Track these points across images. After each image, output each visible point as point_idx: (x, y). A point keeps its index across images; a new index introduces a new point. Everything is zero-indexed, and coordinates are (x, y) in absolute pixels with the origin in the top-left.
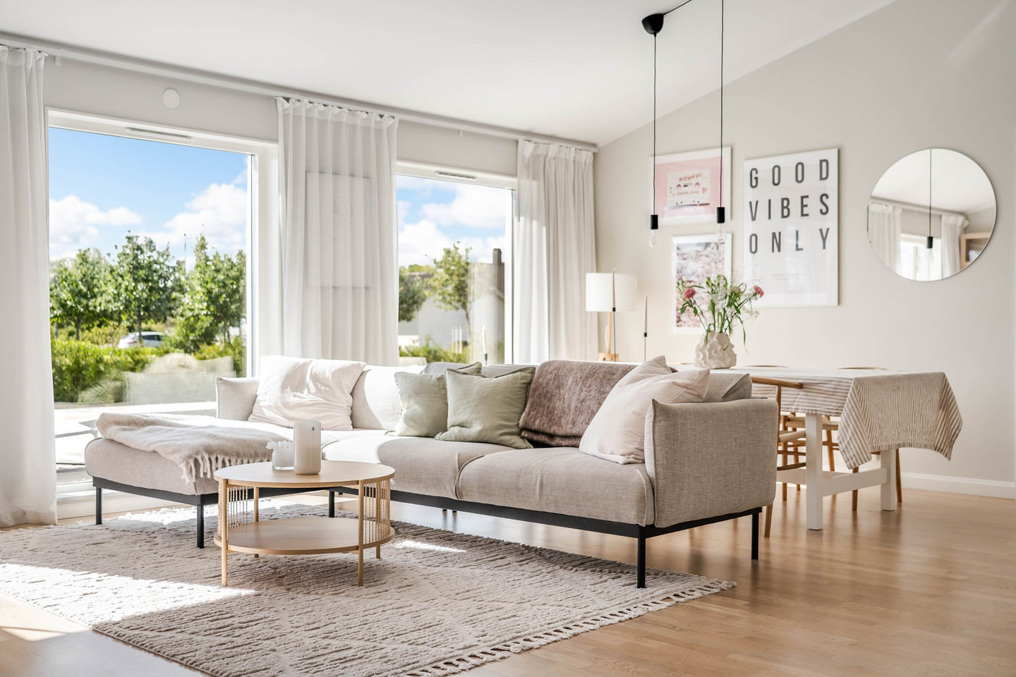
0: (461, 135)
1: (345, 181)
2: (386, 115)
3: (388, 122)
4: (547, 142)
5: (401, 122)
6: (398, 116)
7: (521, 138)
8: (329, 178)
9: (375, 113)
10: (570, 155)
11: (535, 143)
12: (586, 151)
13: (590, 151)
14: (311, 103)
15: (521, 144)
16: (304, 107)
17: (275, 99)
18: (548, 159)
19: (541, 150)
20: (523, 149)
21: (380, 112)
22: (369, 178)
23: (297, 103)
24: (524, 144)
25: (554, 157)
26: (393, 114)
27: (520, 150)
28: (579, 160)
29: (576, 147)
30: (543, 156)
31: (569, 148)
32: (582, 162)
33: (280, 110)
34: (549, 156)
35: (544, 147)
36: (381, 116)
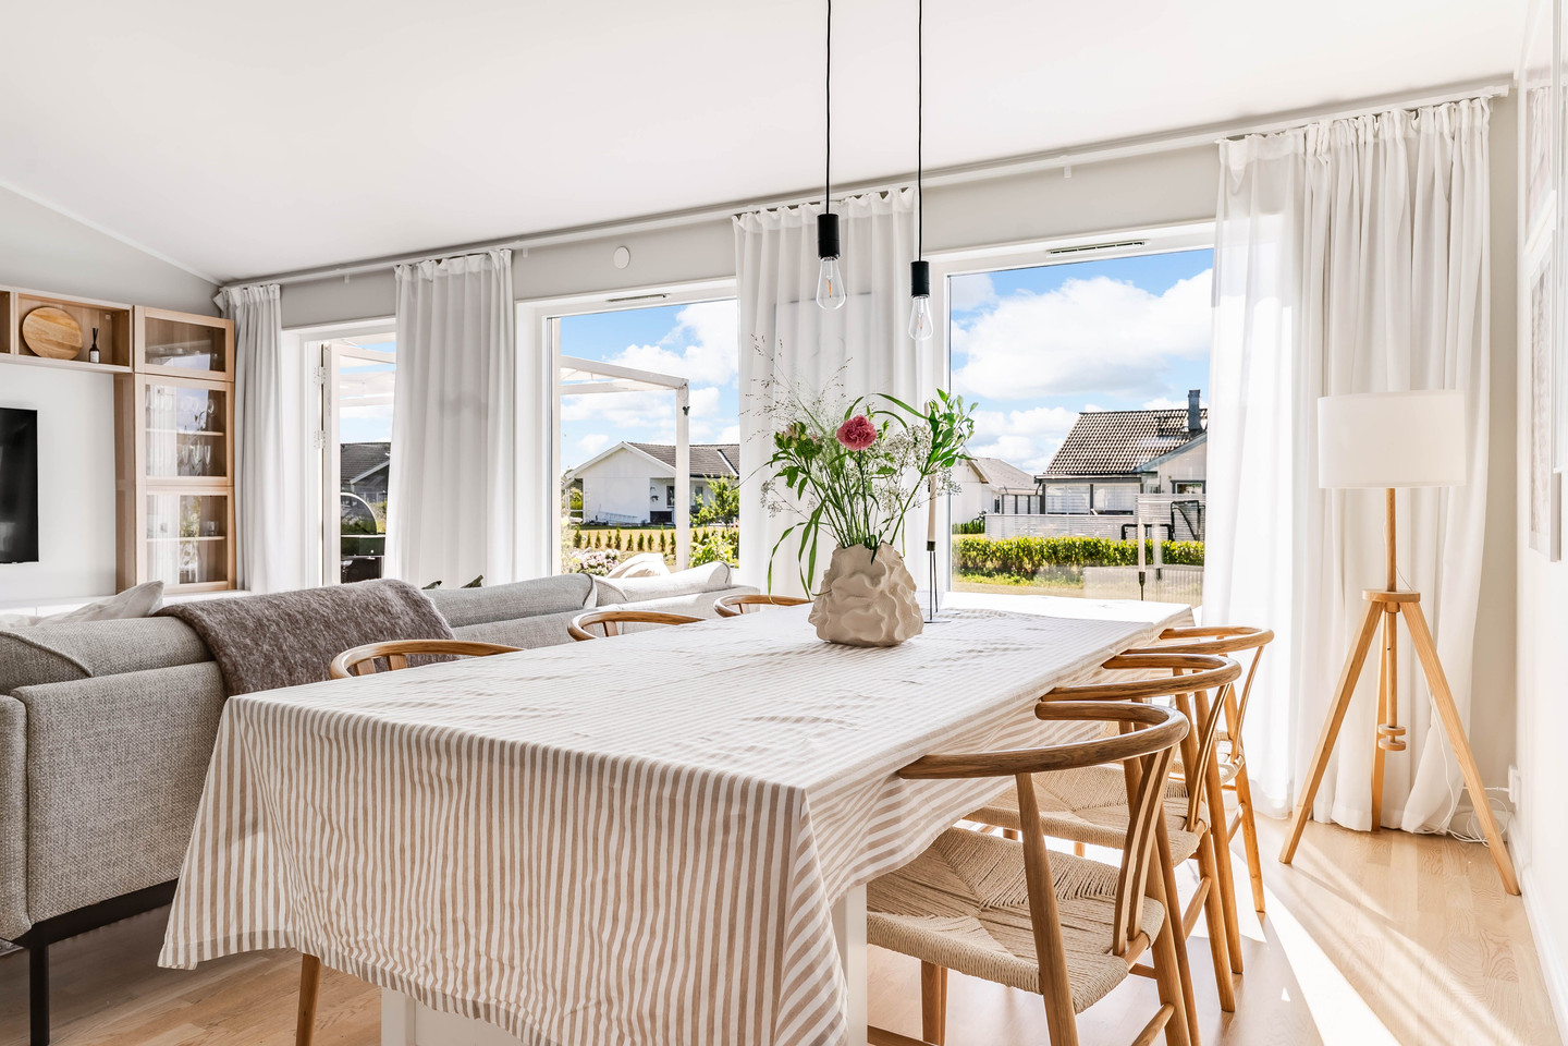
0: (1068, 174)
2: (893, 189)
3: (899, 201)
6: (913, 186)
7: (1219, 138)
9: (872, 193)
10: (1393, 128)
11: (1265, 136)
12: (1456, 103)
13: (1472, 100)
14: (791, 208)
15: (1221, 148)
16: (765, 219)
17: (728, 222)
18: (1310, 157)
19: (1291, 144)
20: (1227, 158)
21: (883, 188)
22: (869, 293)
23: (756, 216)
24: (1226, 146)
25: (1329, 149)
26: (903, 185)
27: (1222, 161)
28: (1432, 131)
29: (1412, 104)
30: (1296, 155)
31: (1384, 118)
32: (1441, 134)
33: (736, 232)
34: (1310, 150)
35: (1296, 136)
36: (884, 195)
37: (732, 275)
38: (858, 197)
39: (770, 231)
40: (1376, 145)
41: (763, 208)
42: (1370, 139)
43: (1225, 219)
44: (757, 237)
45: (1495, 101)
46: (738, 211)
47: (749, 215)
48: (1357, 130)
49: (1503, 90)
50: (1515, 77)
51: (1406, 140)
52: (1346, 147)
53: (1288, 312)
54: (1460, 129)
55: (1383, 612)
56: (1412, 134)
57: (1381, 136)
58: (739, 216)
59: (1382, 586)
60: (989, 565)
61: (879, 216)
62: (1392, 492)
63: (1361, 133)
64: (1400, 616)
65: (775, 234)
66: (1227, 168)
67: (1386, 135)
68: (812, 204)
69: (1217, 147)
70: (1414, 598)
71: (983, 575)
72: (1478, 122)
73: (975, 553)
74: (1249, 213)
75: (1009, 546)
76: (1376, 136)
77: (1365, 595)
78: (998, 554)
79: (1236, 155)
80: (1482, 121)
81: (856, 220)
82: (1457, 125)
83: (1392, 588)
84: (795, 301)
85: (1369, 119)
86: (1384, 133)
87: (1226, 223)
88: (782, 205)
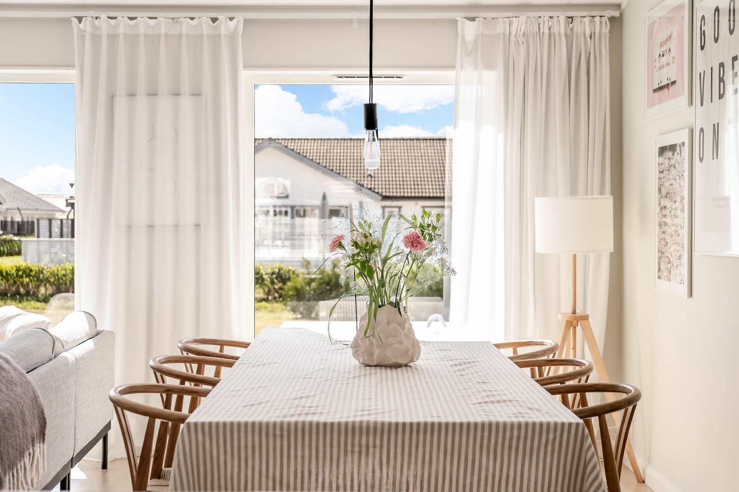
0: (355, 25)
1: (164, 103)
2: (222, 17)
3: (226, 26)
4: (511, 14)
5: (247, 22)
6: (240, 17)
7: (459, 16)
8: (142, 102)
9: (204, 19)
10: (560, 26)
11: (485, 19)
12: (593, 17)
13: (601, 17)
14: (131, 19)
15: (459, 24)
16: (104, 24)
17: (67, 21)
18: (513, 38)
19: (501, 27)
20: (463, 30)
21: (214, 15)
22: (199, 95)
23: (97, 22)
24: (463, 22)
25: (524, 34)
26: (232, 15)
27: (460, 31)
28: (579, 32)
29: (570, 14)
30: (504, 34)
31: (555, 18)
32: (585, 34)
33: (75, 31)
34: (513, 34)
35: (504, 23)
36: (214, 20)
37: (72, 66)
38: (192, 19)
39: (108, 35)
40: (550, 35)
41: (104, 16)
42: (547, 31)
43: (461, 70)
44: (96, 38)
45: (612, 19)
46: (79, 14)
47: (90, 19)
48: (539, 24)
49: (616, 14)
50: (623, 7)
51: (566, 34)
52: (533, 34)
53: (501, 136)
54: (595, 33)
55: (571, 327)
56: (569, 32)
57: (552, 30)
58: (80, 19)
59: (570, 310)
60: (42, 290)
61: (208, 35)
62: (575, 256)
63: (541, 26)
64: (579, 328)
65: (113, 38)
66: (463, 37)
67: (555, 30)
68: (150, 18)
69: (457, 21)
70: (585, 318)
71: (38, 301)
72: (603, 31)
73: (27, 280)
74: (476, 68)
75: (64, 272)
76: (550, 29)
77: (560, 317)
78: (52, 280)
79: (469, 30)
80: (606, 30)
81: (188, 35)
82: (593, 31)
83: (574, 312)
84: (132, 95)
85: (546, 19)
86: (554, 29)
87: (462, 73)
88: (122, 16)
